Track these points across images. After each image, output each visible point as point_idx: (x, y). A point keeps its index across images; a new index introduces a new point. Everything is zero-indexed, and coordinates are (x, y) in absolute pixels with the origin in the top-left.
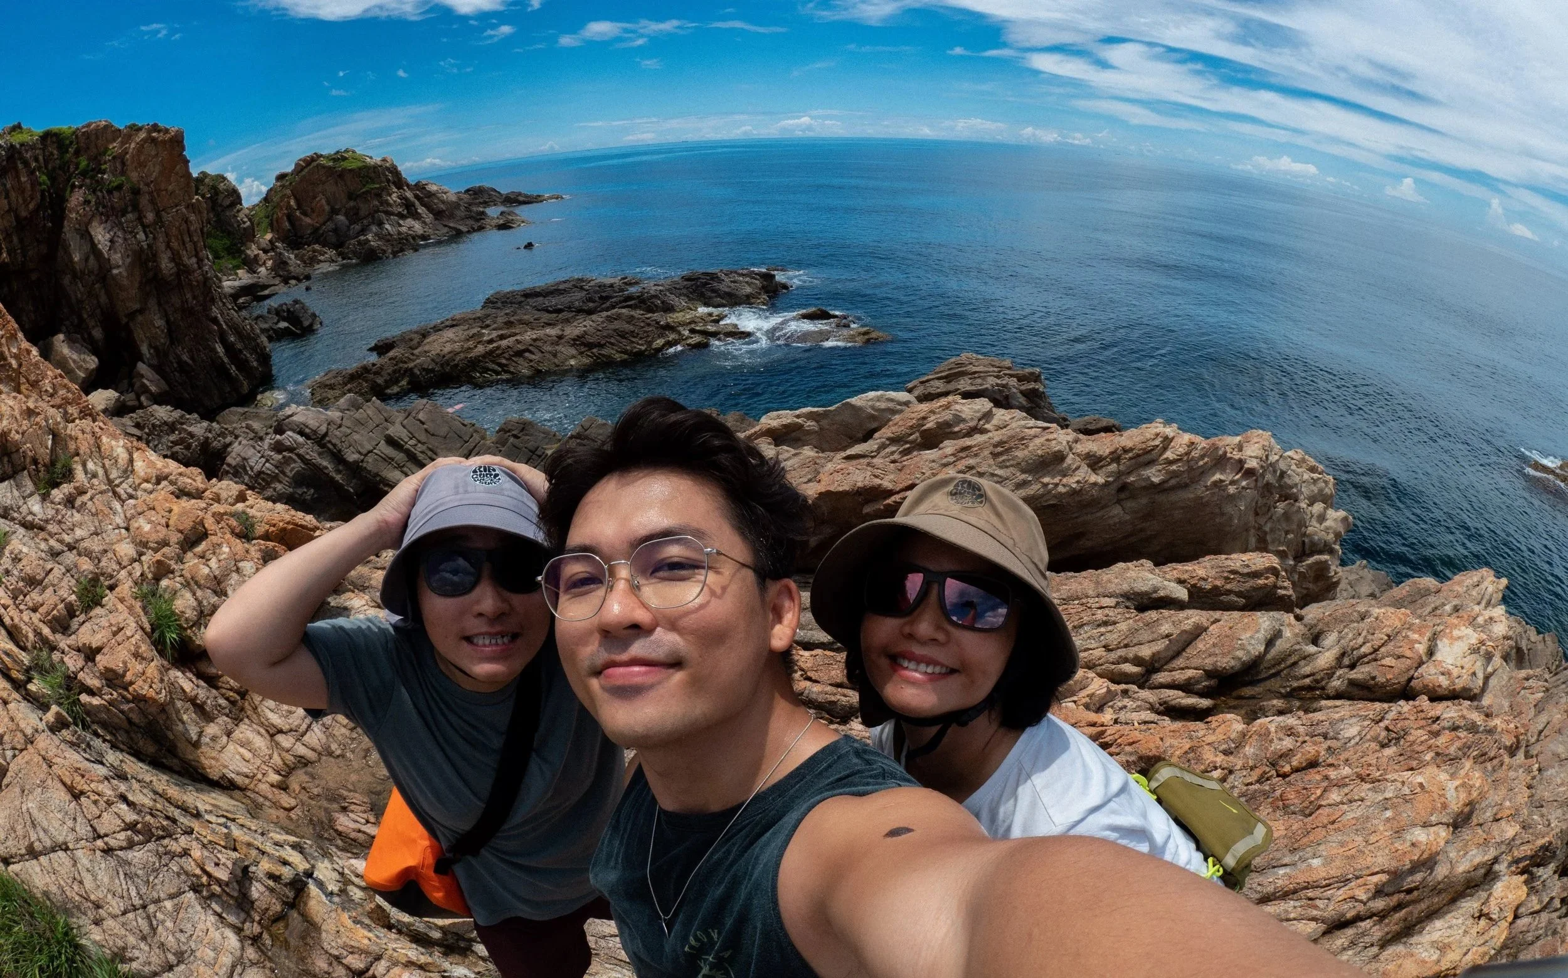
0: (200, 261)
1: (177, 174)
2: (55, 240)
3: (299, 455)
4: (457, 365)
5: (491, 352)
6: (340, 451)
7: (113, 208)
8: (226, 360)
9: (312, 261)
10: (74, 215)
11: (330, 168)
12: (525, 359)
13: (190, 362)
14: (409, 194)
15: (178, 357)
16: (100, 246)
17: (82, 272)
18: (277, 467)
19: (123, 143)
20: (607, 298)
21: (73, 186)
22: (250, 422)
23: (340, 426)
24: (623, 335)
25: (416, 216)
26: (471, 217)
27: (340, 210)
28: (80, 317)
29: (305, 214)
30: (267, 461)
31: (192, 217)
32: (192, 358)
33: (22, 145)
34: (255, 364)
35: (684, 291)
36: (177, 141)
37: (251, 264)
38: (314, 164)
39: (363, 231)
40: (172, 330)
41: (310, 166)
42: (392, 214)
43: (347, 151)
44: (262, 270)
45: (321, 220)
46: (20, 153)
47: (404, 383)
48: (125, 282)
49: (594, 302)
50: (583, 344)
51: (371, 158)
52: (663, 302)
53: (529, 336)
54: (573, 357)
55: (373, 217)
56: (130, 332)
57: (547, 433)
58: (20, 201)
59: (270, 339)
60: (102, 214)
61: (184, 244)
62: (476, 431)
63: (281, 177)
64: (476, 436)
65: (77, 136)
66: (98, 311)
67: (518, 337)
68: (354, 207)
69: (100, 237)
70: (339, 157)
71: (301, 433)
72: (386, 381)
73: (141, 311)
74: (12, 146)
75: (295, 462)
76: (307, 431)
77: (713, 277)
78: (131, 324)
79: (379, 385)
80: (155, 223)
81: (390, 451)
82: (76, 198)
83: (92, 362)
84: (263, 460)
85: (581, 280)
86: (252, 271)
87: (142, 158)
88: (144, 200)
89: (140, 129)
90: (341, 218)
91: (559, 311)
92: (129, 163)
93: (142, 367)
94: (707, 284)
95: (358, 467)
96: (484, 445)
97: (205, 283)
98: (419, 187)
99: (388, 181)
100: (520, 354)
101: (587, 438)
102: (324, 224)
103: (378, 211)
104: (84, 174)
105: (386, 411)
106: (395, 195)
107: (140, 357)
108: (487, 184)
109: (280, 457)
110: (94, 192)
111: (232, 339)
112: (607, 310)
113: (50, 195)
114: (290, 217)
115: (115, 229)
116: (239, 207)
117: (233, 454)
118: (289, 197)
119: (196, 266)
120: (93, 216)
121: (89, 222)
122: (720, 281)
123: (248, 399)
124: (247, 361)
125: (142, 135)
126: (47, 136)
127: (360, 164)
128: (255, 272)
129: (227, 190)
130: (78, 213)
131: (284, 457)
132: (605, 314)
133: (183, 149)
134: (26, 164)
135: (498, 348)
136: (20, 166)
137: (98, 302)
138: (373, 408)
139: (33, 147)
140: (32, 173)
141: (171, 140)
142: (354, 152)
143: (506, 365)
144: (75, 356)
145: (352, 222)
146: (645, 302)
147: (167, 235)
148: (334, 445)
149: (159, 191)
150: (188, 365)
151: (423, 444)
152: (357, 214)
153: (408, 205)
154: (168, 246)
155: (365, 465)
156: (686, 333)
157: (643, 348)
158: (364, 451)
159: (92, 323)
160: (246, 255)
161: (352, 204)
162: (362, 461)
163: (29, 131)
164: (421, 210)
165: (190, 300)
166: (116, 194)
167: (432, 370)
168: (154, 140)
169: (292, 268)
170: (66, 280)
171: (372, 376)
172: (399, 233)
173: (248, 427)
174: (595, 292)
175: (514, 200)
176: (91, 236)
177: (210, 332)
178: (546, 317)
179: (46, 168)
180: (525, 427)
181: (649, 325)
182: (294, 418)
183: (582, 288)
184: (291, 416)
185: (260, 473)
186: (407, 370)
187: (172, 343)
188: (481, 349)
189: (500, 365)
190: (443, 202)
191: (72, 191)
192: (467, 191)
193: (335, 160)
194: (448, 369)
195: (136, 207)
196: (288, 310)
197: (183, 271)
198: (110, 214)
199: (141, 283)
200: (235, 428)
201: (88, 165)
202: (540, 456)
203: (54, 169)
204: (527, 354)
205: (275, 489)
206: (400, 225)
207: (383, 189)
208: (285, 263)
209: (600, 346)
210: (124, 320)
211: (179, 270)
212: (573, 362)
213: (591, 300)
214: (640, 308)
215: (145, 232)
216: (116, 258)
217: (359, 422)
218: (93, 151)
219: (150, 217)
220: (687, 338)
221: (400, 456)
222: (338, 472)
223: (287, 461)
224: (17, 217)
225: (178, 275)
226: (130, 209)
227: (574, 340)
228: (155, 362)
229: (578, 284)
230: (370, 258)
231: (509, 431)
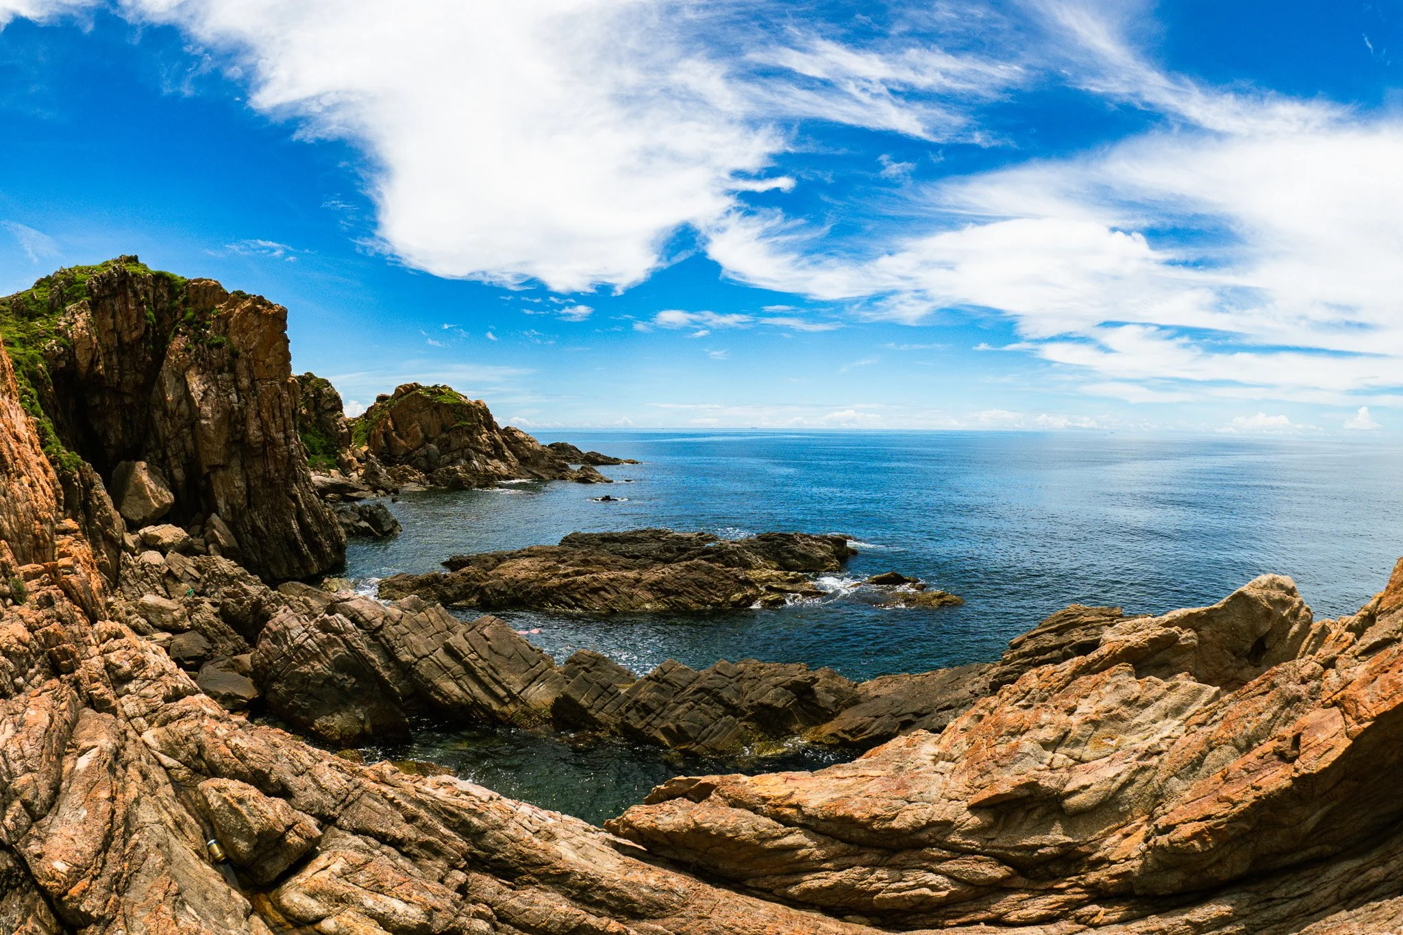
0: (287, 438)
1: (275, 349)
2: (152, 374)
3: (345, 640)
4: (530, 593)
5: (566, 585)
6: (393, 648)
7: (211, 363)
8: (299, 537)
9: (403, 479)
10: (173, 358)
11: (427, 399)
12: (600, 596)
13: (264, 529)
14: (498, 437)
15: (253, 521)
16: (193, 394)
17: (173, 413)
18: (318, 645)
19: (228, 307)
20: (685, 550)
21: (177, 331)
22: (308, 598)
23: (397, 623)
24: (701, 585)
25: (503, 458)
26: (553, 468)
27: (433, 438)
28: (164, 453)
29: (401, 437)
30: (310, 637)
31: (285, 395)
32: (267, 526)
33: (135, 275)
34: (328, 550)
35: (761, 550)
36: (280, 318)
37: (345, 468)
38: (413, 393)
39: (453, 462)
40: (250, 493)
41: (408, 393)
42: (481, 452)
43: (444, 387)
44: (354, 475)
45: (415, 444)
46: (131, 282)
47: (473, 600)
48: (212, 435)
49: (671, 552)
50: (660, 590)
51: (466, 398)
52: (740, 559)
53: (605, 575)
54: (649, 601)
55: (463, 451)
56: (209, 484)
57: (620, 671)
58: (125, 325)
59: (349, 533)
60: (200, 365)
61: (274, 417)
62: (543, 658)
63: (382, 399)
64: (543, 664)
65: (187, 288)
66: (182, 454)
67: (595, 575)
68: (446, 439)
69: (194, 386)
70: (436, 391)
71: (353, 620)
72: (455, 594)
73: (224, 467)
74: (125, 273)
75: (339, 645)
76: (361, 619)
77: (789, 538)
78: (212, 476)
79: (447, 596)
80: (249, 389)
81: (447, 660)
82: (178, 343)
83: (168, 497)
84: (307, 635)
85: (659, 532)
86: (344, 473)
87: (245, 325)
88: (241, 365)
89: (246, 297)
90: (433, 446)
91: (637, 557)
92: (232, 325)
93: (215, 519)
94: (782, 544)
95: (410, 668)
96: (551, 673)
97: (289, 460)
98: (508, 432)
99: (480, 421)
100: (595, 591)
101: (665, 681)
102: (417, 448)
103: (468, 447)
104: (189, 323)
105: (450, 620)
106: (484, 435)
107: (216, 510)
108: (570, 443)
109: (325, 636)
110: (196, 343)
111: (309, 520)
112: (685, 560)
113: (155, 333)
114: (386, 436)
115: (210, 384)
116: (339, 413)
117: (276, 620)
118: (387, 418)
119: (282, 441)
120: (192, 364)
121: (188, 368)
122: (797, 543)
123: (315, 580)
124: (321, 544)
125: (248, 304)
126: (159, 277)
127: (455, 401)
128: (347, 475)
129: (330, 395)
130: (177, 357)
131: (329, 638)
132: (685, 563)
133: (285, 328)
134: (136, 294)
135: (574, 582)
136: (130, 294)
137: (184, 446)
138: (434, 613)
139: (144, 281)
140: (141, 304)
141: (274, 315)
142: (450, 389)
143: (580, 600)
144: (153, 486)
145: (443, 452)
146: (722, 555)
147: (259, 404)
148: (388, 641)
149: (257, 361)
150: (262, 531)
151: (485, 660)
152: (448, 446)
153: (496, 446)
154: (258, 415)
155: (417, 668)
156: (763, 589)
157: (721, 600)
158: (419, 654)
159: (174, 463)
160: (341, 457)
161: (444, 436)
162: (415, 664)
163: (145, 266)
164: (508, 453)
165: (273, 471)
166: (215, 351)
167: (504, 593)
168: (258, 311)
169: (382, 480)
170: (158, 415)
171: (442, 586)
172: (486, 470)
173: (305, 602)
174: (674, 543)
175: (594, 460)
176: (186, 382)
177: (289, 507)
178: (622, 561)
179: (155, 306)
180: (597, 661)
181: (728, 578)
182: (349, 603)
183: (659, 539)
184: (347, 600)
185: (300, 646)
186: (478, 588)
187: (249, 506)
188: (555, 581)
189: (574, 599)
190: (529, 450)
191: (175, 336)
192: (551, 446)
193: (432, 393)
194: (520, 595)
195: (232, 370)
196: (371, 513)
197: (269, 442)
198: (208, 369)
199: (227, 441)
200: (291, 599)
201: (194, 316)
202: (611, 694)
203: (162, 310)
204: (602, 593)
205: (313, 667)
206: (487, 464)
207: (474, 427)
208: (377, 474)
209: (679, 594)
210: (206, 470)
211: (266, 440)
212: (648, 606)
213: (669, 550)
214: (718, 562)
215: (238, 395)
216: (207, 409)
217: (419, 625)
218: (201, 306)
219: (245, 382)
220: (764, 595)
221: (457, 668)
222: (387, 668)
223: (331, 643)
224: (120, 339)
225: (264, 444)
226: (226, 369)
227: (651, 585)
228: (230, 518)
229: (656, 535)
230: (457, 487)
231: (579, 664)
